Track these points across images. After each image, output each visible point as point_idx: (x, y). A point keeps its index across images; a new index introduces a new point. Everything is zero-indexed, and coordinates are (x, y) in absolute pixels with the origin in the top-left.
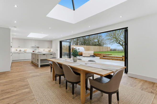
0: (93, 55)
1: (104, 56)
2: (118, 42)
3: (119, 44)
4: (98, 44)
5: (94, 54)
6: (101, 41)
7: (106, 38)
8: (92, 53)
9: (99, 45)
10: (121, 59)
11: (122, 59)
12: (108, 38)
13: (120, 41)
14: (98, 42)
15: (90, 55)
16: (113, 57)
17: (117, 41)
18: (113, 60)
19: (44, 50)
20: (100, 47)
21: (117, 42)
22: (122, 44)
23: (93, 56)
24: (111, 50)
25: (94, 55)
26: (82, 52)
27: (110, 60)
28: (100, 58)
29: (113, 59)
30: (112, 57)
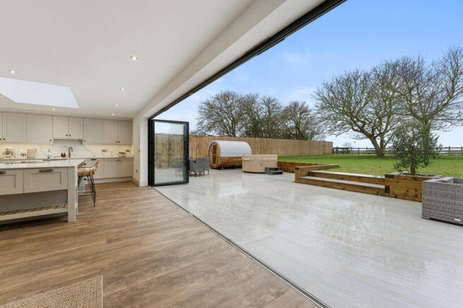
0: (276, 166)
1: (310, 174)
2: (357, 125)
3: (360, 134)
4: (296, 134)
5: (279, 163)
6: (307, 123)
7: (319, 115)
8: (272, 159)
9: (301, 136)
10: (380, 189)
11: (383, 187)
12: (327, 113)
13: (365, 124)
14: (297, 127)
15: (266, 168)
16: (343, 177)
17: (355, 122)
18: (344, 189)
19: (104, 151)
20: (304, 142)
21: (356, 128)
22: (370, 132)
23: (277, 169)
24: (336, 151)
25: (280, 169)
26: (241, 157)
27: (332, 188)
28: (296, 178)
29: (344, 187)
30: (342, 179)
